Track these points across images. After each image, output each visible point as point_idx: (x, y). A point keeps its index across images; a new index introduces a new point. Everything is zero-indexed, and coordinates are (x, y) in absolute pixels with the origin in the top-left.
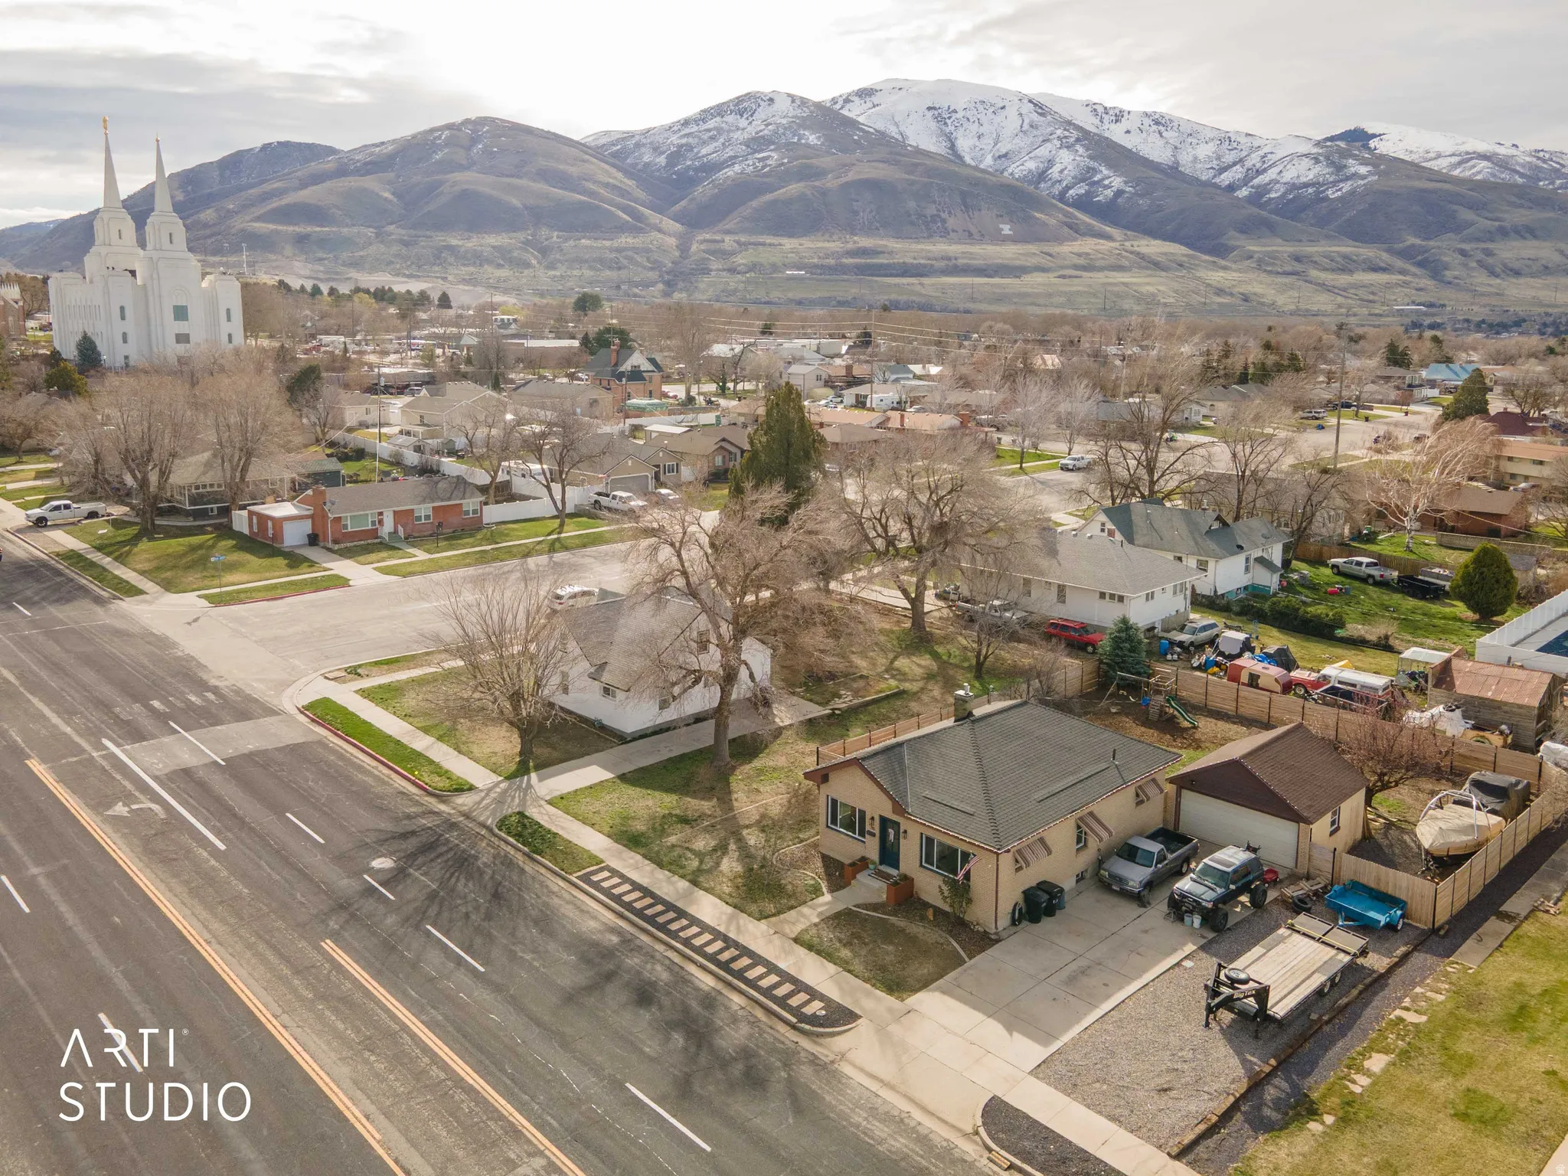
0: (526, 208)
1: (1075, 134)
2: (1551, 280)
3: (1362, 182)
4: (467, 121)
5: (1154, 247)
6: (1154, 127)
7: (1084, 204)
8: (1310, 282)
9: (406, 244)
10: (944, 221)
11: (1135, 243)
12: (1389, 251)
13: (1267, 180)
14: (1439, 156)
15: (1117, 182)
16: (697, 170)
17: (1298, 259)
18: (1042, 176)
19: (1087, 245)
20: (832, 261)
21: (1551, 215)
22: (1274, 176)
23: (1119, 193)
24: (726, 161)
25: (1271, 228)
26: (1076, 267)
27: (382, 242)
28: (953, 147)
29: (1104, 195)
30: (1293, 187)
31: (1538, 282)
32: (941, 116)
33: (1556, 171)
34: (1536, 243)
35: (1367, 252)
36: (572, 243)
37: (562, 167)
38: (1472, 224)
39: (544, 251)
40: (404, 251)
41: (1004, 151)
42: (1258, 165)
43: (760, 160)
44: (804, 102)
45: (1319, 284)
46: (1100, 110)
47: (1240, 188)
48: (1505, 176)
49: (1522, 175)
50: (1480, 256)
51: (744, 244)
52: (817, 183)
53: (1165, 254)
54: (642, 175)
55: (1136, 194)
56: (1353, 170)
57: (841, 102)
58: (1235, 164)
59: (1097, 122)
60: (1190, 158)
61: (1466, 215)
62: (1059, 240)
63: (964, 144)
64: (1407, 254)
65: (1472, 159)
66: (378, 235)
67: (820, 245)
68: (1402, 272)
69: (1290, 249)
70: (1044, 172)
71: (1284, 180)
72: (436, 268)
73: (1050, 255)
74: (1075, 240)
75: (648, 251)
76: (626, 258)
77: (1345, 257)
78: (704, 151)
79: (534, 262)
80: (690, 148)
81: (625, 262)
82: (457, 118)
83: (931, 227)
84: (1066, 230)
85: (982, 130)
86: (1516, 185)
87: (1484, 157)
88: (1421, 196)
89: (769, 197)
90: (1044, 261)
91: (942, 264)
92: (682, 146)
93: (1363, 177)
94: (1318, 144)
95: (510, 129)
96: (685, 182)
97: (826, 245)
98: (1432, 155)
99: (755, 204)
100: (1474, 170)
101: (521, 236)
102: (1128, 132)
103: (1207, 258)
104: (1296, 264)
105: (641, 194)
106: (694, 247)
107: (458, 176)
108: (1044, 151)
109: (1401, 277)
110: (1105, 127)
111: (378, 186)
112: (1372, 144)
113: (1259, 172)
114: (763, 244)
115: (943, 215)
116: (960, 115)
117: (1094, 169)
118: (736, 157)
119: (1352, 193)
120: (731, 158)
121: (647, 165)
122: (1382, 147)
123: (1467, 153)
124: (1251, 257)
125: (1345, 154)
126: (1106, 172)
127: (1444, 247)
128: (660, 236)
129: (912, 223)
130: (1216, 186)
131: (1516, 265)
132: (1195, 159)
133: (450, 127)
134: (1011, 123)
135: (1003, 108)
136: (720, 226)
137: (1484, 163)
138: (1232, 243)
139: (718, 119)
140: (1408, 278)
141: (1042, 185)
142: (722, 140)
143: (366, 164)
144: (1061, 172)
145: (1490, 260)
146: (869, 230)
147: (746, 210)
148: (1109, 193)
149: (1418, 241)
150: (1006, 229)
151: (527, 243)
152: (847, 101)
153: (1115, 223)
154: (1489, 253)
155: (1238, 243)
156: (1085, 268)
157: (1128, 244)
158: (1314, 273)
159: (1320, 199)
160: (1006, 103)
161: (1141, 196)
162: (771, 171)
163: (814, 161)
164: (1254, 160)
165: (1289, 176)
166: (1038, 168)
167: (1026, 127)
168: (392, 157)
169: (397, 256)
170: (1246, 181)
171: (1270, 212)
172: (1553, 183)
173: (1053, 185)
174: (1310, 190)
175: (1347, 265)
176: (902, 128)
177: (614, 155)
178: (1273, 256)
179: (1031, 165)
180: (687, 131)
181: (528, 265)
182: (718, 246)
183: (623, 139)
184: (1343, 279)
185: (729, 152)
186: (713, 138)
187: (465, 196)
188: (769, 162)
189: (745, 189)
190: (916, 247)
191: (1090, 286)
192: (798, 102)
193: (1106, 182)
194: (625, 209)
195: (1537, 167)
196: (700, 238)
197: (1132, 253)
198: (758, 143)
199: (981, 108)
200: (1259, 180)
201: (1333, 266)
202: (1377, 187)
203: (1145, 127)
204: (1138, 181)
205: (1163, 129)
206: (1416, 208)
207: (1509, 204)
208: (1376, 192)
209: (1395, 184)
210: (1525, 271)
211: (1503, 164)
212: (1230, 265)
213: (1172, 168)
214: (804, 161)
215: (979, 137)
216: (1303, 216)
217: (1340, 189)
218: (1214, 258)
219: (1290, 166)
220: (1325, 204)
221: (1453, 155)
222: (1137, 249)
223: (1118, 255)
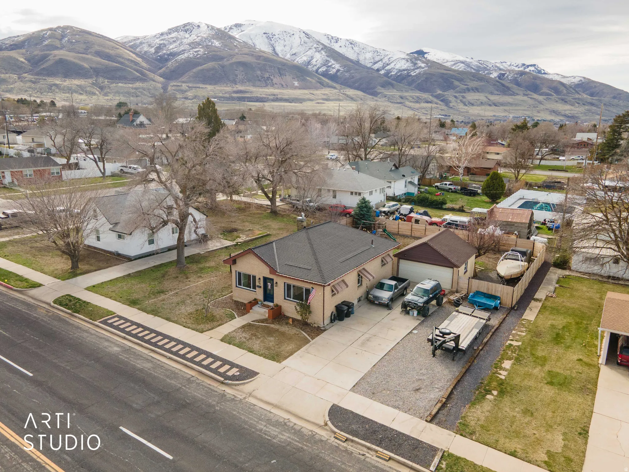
0: (91, 68)
1: (321, 47)
2: (483, 107)
3: (422, 70)
4: (59, 27)
5: (351, 92)
6: (350, 45)
7: (325, 74)
8: (406, 106)
9: (34, 83)
10: (272, 80)
11: (345, 90)
12: (432, 95)
13: (390, 68)
14: (447, 61)
15: (337, 66)
16: (168, 55)
17: (402, 98)
18: (309, 63)
19: (327, 91)
20: (227, 95)
21: (483, 84)
22: (393, 66)
23: (338, 71)
24: (181, 52)
25: (392, 86)
26: (323, 99)
27: (21, 81)
28: (274, 50)
29: (332, 72)
30: (400, 71)
31: (479, 108)
32: (269, 36)
33: (485, 68)
34: (478, 94)
35: (426, 96)
36: (114, 85)
37: (107, 51)
38: (458, 86)
39: (102, 88)
40: (33, 85)
41: (294, 52)
42: (387, 62)
43: (196, 52)
44: (213, 28)
45: (408, 107)
46: (330, 37)
47: (381, 70)
48: (469, 69)
49: (474, 69)
50: (461, 98)
51: (191, 87)
52: (220, 63)
53: (355, 95)
54: (143, 56)
55: (344, 71)
56: (419, 65)
57: (228, 29)
58: (379, 61)
59: (329, 42)
60: (364, 58)
61: (456, 83)
62: (316, 88)
63: (278, 49)
64: (437, 97)
65: (458, 63)
66: (19, 78)
67: (222, 88)
68: (436, 103)
69: (399, 94)
70: (310, 61)
71: (396, 68)
72: (50, 94)
73: (313, 94)
74: (323, 89)
75: (149, 89)
76: (139, 92)
77: (418, 97)
78: (171, 47)
79: (97, 93)
80: (165, 45)
81: (139, 94)
82: (54, 26)
83: (267, 82)
84: (319, 84)
85: (285, 43)
86: (472, 73)
87: (462, 62)
88: (442, 76)
89: (200, 68)
90: (311, 97)
91: (272, 97)
92: (161, 44)
93: (423, 68)
94: (408, 55)
95: (80, 32)
96: (163, 60)
97: (225, 88)
98: (445, 61)
99: (194, 70)
100: (459, 67)
101: (90, 81)
102: (341, 47)
103: (370, 96)
104: (401, 99)
105: (144, 64)
106: (169, 88)
107: (56, 52)
108: (309, 53)
109: (436, 105)
110: (332, 44)
111: (19, 56)
112: (426, 56)
113: (388, 65)
114: (199, 88)
115: (272, 77)
116: (277, 36)
117: (328, 61)
118: (185, 50)
119: (419, 73)
120: (183, 50)
121: (146, 52)
122: (429, 57)
123: (457, 61)
124: (386, 97)
125: (417, 59)
126: (333, 62)
127: (449, 94)
128: (154, 83)
129: (259, 80)
130: (372, 69)
131: (472, 102)
132: (365, 59)
133: (51, 29)
134: (296, 41)
135: (293, 35)
136: (180, 79)
137: (462, 65)
138: (379, 91)
139: (176, 33)
140: (438, 106)
141: (309, 67)
142: (178, 42)
143: (11, 45)
144: (316, 61)
145: (464, 100)
146: (242, 82)
147: (191, 73)
148: (334, 70)
149: (441, 92)
150: (296, 84)
151: (93, 84)
152: (231, 28)
153: (337, 83)
154: (463, 97)
155: (380, 91)
156: (327, 100)
157: (342, 91)
158: (407, 103)
159: (408, 75)
160: (294, 33)
161: (347, 72)
162: (200, 57)
163: (218, 53)
164: (386, 60)
165: (398, 67)
166: (307, 59)
167: (302, 43)
168: (23, 42)
169: (30, 88)
170: (383, 68)
171: (392, 80)
172: (484, 72)
173: (313, 67)
174: (405, 72)
175: (418, 101)
176: (254, 41)
177: (130, 47)
178: (393, 96)
179: (305, 58)
180: (163, 38)
181: (94, 94)
182: (179, 88)
183: (134, 40)
184: (417, 105)
185: (182, 48)
186: (174, 41)
187: (61, 62)
188: (199, 53)
189: (190, 64)
190: (261, 90)
191: (328, 107)
192: (210, 28)
193: (333, 66)
194: (137, 71)
195: (479, 66)
196: (172, 84)
197: (343, 94)
198: (194, 45)
199: (285, 34)
200: (388, 67)
201: (414, 100)
202: (427, 72)
203: (347, 45)
204: (345, 66)
205: (353, 46)
206: (440, 80)
207: (470, 79)
208: (427, 74)
209: (433, 70)
210: (475, 104)
211: (468, 65)
212: (378, 99)
213: (357, 62)
214: (214, 53)
215: (284, 46)
216: (403, 82)
217: (415, 72)
218: (373, 97)
219: (398, 63)
220: (410, 77)
221: (452, 61)
222: (345, 93)
223: (338, 95)
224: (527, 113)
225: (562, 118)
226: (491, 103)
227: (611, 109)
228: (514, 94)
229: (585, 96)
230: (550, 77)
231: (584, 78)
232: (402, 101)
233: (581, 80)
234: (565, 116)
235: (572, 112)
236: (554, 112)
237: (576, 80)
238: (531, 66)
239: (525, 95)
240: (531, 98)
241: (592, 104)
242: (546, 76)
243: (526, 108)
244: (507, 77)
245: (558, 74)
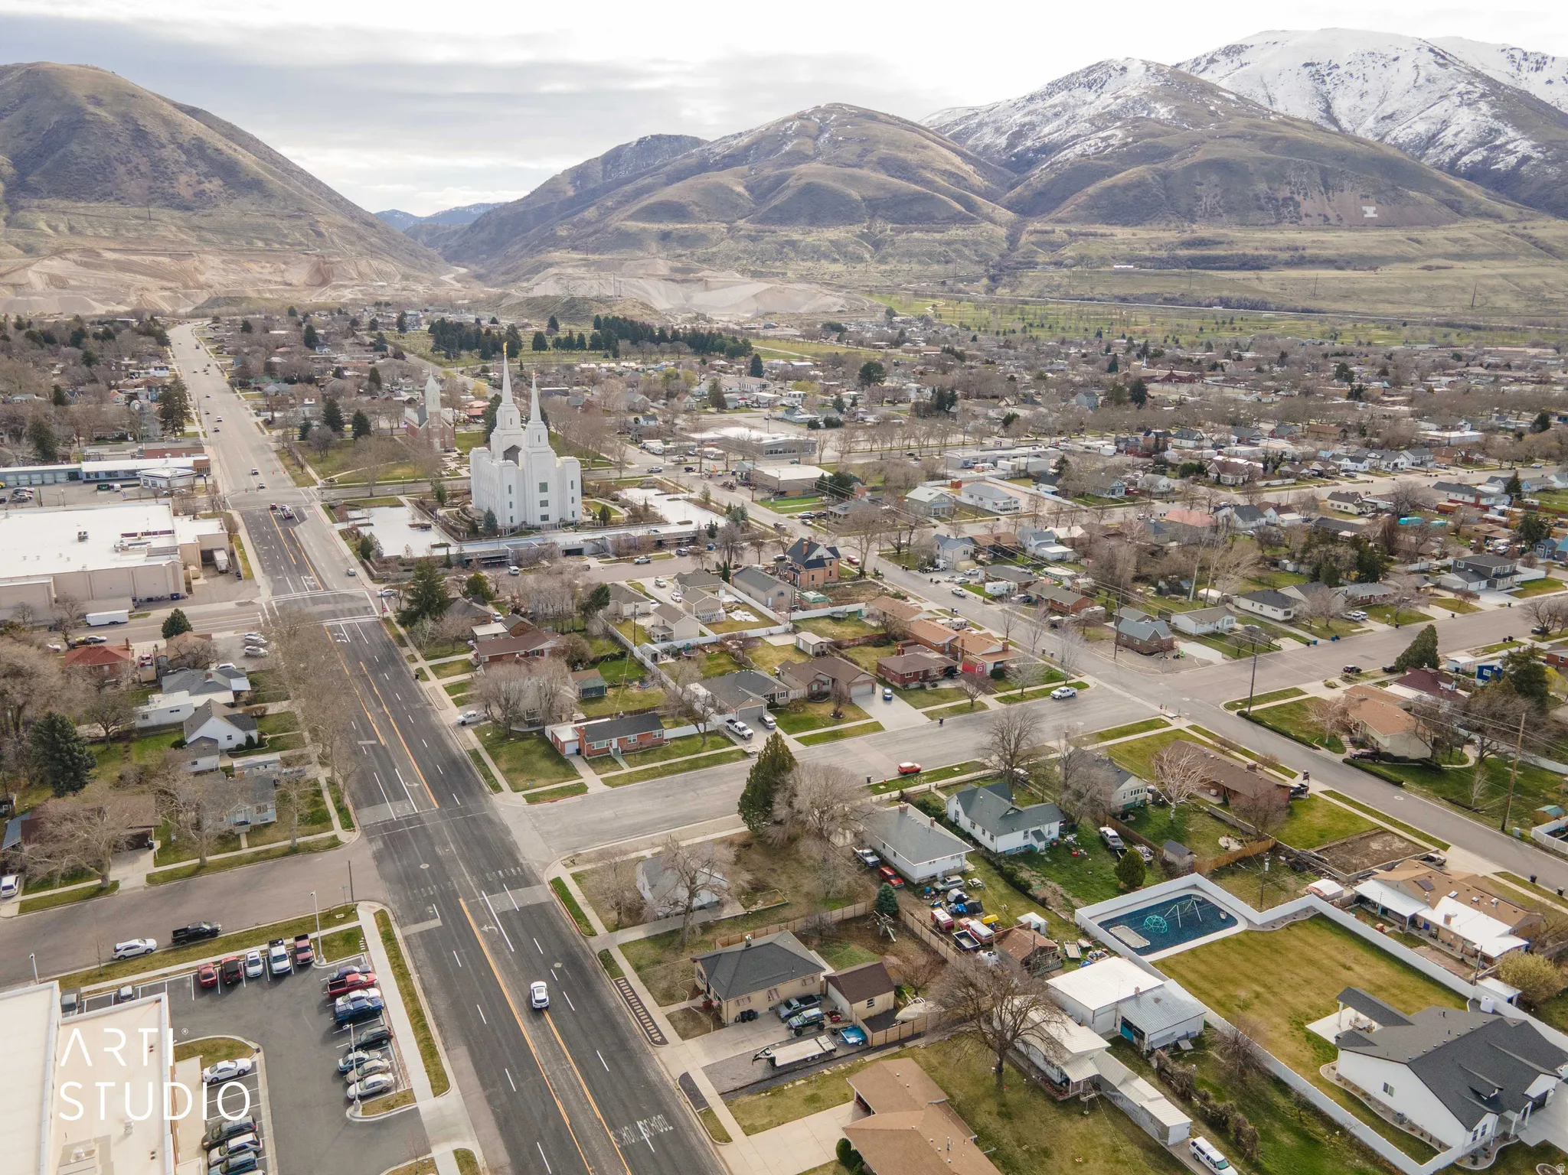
0: (864, 199)
1: (1481, 88)
4: (817, 109)
7: (1474, 174)
9: (753, 239)
10: (1297, 205)
11: (1529, 224)
15: (1524, 146)
16: (1037, 151)
18: (1432, 140)
19: (1466, 230)
20: (1163, 254)
23: (1525, 159)
24: (1067, 141)
26: (1448, 256)
27: (732, 237)
28: (1328, 109)
29: (1505, 163)
32: (1318, 73)
36: (904, 236)
37: (902, 155)
39: (877, 245)
40: (751, 246)
41: (1389, 111)
43: (1103, 139)
44: (1159, 70)
46: (1518, 56)
51: (1075, 235)
52: (1160, 166)
54: (979, 159)
55: (1545, 161)
57: (1204, 64)
59: (1513, 70)
62: (1434, 223)
63: (1342, 106)
66: (729, 230)
67: (1154, 234)
70: (1434, 136)
72: (778, 264)
73: (1418, 242)
74: (1456, 221)
75: (976, 243)
76: (954, 251)
78: (1046, 130)
79: (867, 256)
80: (1033, 126)
81: (953, 255)
82: (808, 107)
83: (1281, 211)
84: (1446, 210)
85: (1366, 87)
89: (1107, 182)
90: (1411, 250)
91: (1285, 256)
92: (1024, 125)
95: (856, 116)
96: (1023, 163)
97: (1161, 234)
99: (1091, 190)
101: (857, 229)
102: (1550, 82)
105: (977, 180)
106: (1024, 238)
107: (803, 168)
108: (1438, 111)
110: (1524, 74)
111: (734, 182)
114: (1094, 235)
115: (1297, 198)
116: (1341, 71)
117: (1498, 131)
118: (1079, 136)
120: (1074, 137)
121: (987, 147)
126: (1511, 133)
128: (990, 226)
129: (1261, 208)
133: (801, 116)
134: (1405, 74)
135: (1396, 59)
136: (1054, 215)
139: (1065, 92)
141: (1431, 151)
142: (1066, 117)
143: (724, 157)
144: (1456, 135)
146: (1211, 215)
147: (1081, 198)
148: (1512, 160)
150: (1370, 212)
151: (862, 236)
152: (1212, 61)
156: (1459, 257)
157: (1519, 225)
160: (1400, 53)
161: (1553, 163)
162: (1112, 152)
163: (1160, 140)
166: (1428, 131)
167: (1421, 81)
168: (747, 148)
169: (744, 251)
173: (1443, 151)
176: (1271, 90)
177: (956, 137)
179: (1421, 128)
180: (1032, 107)
181: (860, 259)
182: (1046, 237)
183: (967, 118)
185: (1072, 131)
186: (1056, 115)
187: (810, 191)
188: (1112, 142)
189: (1083, 173)
190: (1259, 235)
191: (1460, 279)
192: (1153, 70)
193: (1510, 147)
194: (959, 199)
196: (1030, 228)
197: (1522, 236)
198: (1108, 118)
199: (1368, 60)
204: (1550, 145)
214: (1149, 140)
215: (1362, 96)
222: (1529, 231)
223: (1505, 239)
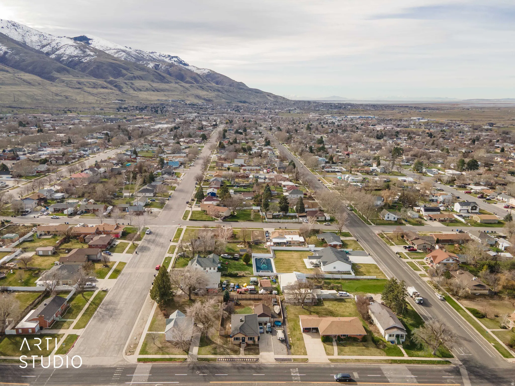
2: (149, 92)
3: (92, 58)
6: (13, 27)
8: (86, 92)
11: (19, 74)
12: (105, 81)
13: (61, 53)
14: (110, 49)
15: (4, 48)
17: (79, 83)
21: (145, 73)
22: (63, 52)
23: (6, 53)
25: (68, 71)
30: (71, 57)
31: (146, 93)
33: (143, 58)
34: (143, 81)
35: (100, 82)
38: (126, 74)
42: (56, 47)
45: (88, 93)
47: (51, 54)
48: (130, 58)
49: (135, 58)
50: (131, 85)
53: (32, 79)
55: (12, 54)
56: (88, 53)
58: (47, 45)
60: (30, 41)
61: (124, 72)
64: (111, 83)
65: (120, 51)
68: (111, 89)
69: (76, 79)
71: (67, 54)
77: (94, 83)
86: (133, 61)
87: (124, 51)
88: (111, 65)
93: (93, 56)
98: (109, 48)
100: (121, 55)
102: (2, 27)
104: (79, 85)
109: (111, 90)
112: (90, 42)
113: (57, 49)
119: (90, 61)
123: (118, 49)
124: (64, 82)
127: (120, 81)
130: (42, 53)
131: (140, 88)
132: (32, 41)
137: (123, 53)
138: (55, 76)
140: (113, 91)
145: (133, 86)
149: (113, 79)
153: (8, 65)
154: (132, 84)
155: (57, 76)
157: (16, 75)
158: (86, 89)
159: (80, 62)
161: (16, 54)
164: (54, 44)
165: (68, 52)
170: (53, 52)
171: (65, 65)
172: (143, 62)
174: (77, 58)
175: (95, 86)
178: (70, 81)
184: (95, 91)
191: (6, 92)
195: (138, 56)
197: (19, 78)
200: (57, 52)
201: (91, 86)
202: (97, 60)
203: (9, 26)
204: (12, 49)
205: (16, 28)
206: (110, 68)
207: (135, 69)
208: (98, 62)
209: (102, 60)
210: (142, 90)
211: (128, 54)
212: (57, 85)
213: (24, 44)
216: (76, 67)
217: (86, 59)
218: (51, 82)
219: (67, 49)
220: (82, 64)
221: (114, 49)
222: (19, 77)
223: (14, 79)
224: (180, 97)
225: (203, 101)
226: (154, 89)
227: (229, 94)
228: (168, 82)
229: (214, 84)
230: (189, 68)
231: (211, 70)
232: (80, 86)
233: (209, 72)
234: (204, 99)
235: (208, 96)
236: (198, 97)
237: (206, 72)
238: (175, 57)
239: (176, 83)
240: (181, 86)
241: (219, 91)
242: (187, 67)
243: (178, 93)
244: (161, 67)
245: (194, 66)
